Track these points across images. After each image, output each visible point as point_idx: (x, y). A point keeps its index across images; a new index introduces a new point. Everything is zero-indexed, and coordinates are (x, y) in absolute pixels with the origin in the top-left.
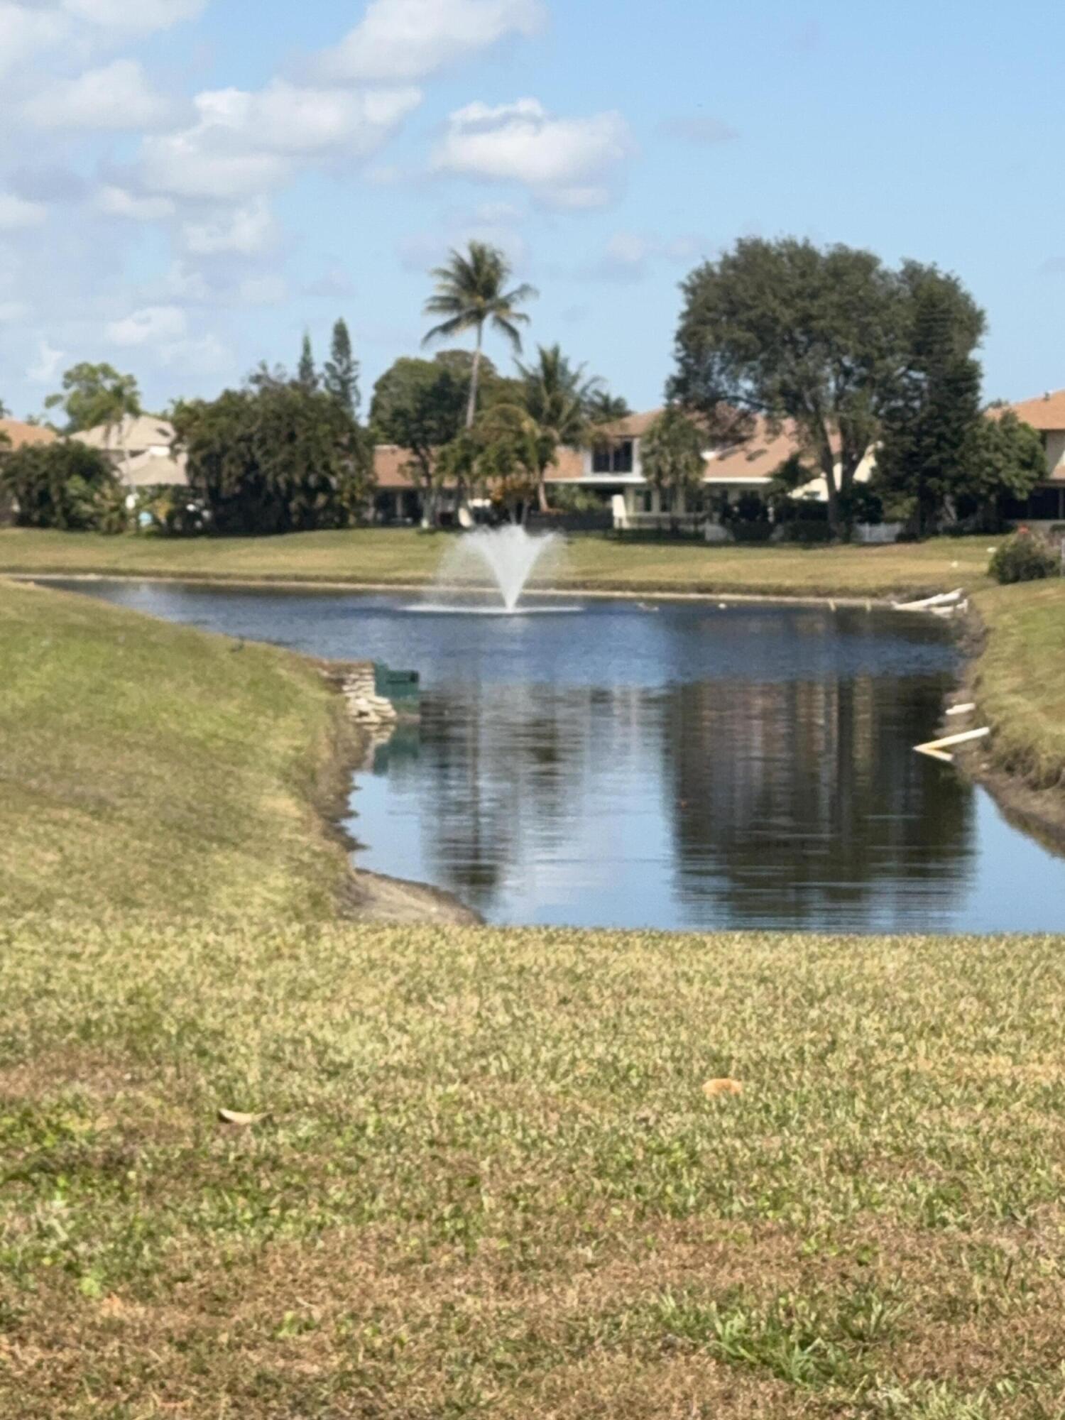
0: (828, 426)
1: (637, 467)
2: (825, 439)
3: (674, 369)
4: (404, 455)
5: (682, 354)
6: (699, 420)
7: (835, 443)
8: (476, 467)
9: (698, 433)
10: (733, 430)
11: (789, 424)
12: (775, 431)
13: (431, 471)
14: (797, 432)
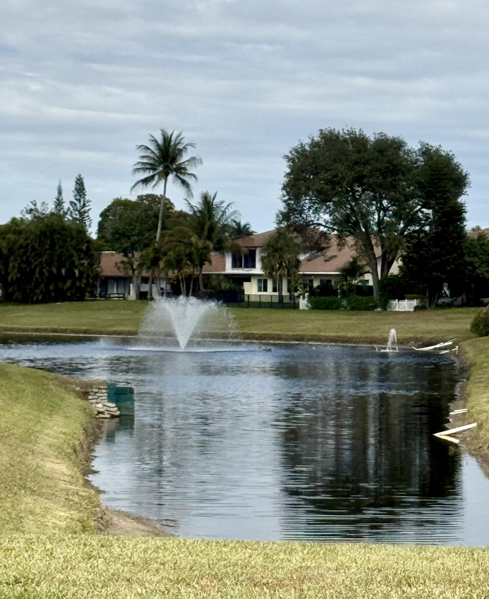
0: (374, 242)
1: (258, 265)
2: (372, 249)
3: (282, 207)
4: (119, 257)
5: (287, 198)
6: (296, 237)
7: (378, 251)
8: (162, 264)
9: (296, 244)
10: (317, 243)
11: (350, 240)
12: (341, 245)
13: (135, 266)
14: (356, 245)
